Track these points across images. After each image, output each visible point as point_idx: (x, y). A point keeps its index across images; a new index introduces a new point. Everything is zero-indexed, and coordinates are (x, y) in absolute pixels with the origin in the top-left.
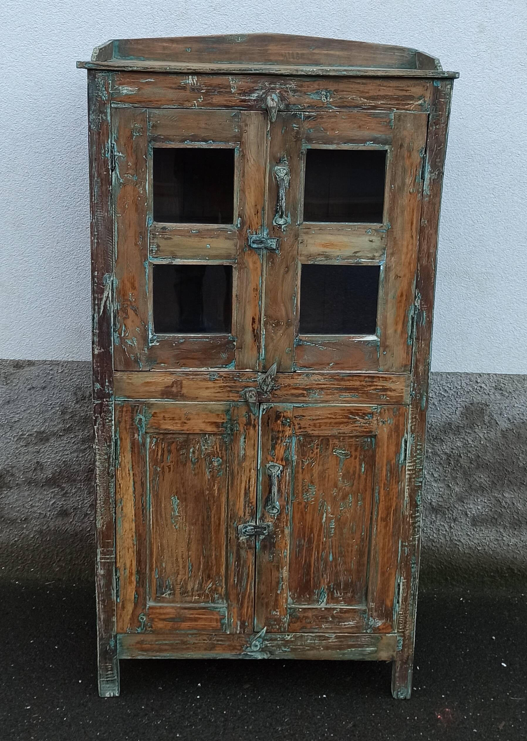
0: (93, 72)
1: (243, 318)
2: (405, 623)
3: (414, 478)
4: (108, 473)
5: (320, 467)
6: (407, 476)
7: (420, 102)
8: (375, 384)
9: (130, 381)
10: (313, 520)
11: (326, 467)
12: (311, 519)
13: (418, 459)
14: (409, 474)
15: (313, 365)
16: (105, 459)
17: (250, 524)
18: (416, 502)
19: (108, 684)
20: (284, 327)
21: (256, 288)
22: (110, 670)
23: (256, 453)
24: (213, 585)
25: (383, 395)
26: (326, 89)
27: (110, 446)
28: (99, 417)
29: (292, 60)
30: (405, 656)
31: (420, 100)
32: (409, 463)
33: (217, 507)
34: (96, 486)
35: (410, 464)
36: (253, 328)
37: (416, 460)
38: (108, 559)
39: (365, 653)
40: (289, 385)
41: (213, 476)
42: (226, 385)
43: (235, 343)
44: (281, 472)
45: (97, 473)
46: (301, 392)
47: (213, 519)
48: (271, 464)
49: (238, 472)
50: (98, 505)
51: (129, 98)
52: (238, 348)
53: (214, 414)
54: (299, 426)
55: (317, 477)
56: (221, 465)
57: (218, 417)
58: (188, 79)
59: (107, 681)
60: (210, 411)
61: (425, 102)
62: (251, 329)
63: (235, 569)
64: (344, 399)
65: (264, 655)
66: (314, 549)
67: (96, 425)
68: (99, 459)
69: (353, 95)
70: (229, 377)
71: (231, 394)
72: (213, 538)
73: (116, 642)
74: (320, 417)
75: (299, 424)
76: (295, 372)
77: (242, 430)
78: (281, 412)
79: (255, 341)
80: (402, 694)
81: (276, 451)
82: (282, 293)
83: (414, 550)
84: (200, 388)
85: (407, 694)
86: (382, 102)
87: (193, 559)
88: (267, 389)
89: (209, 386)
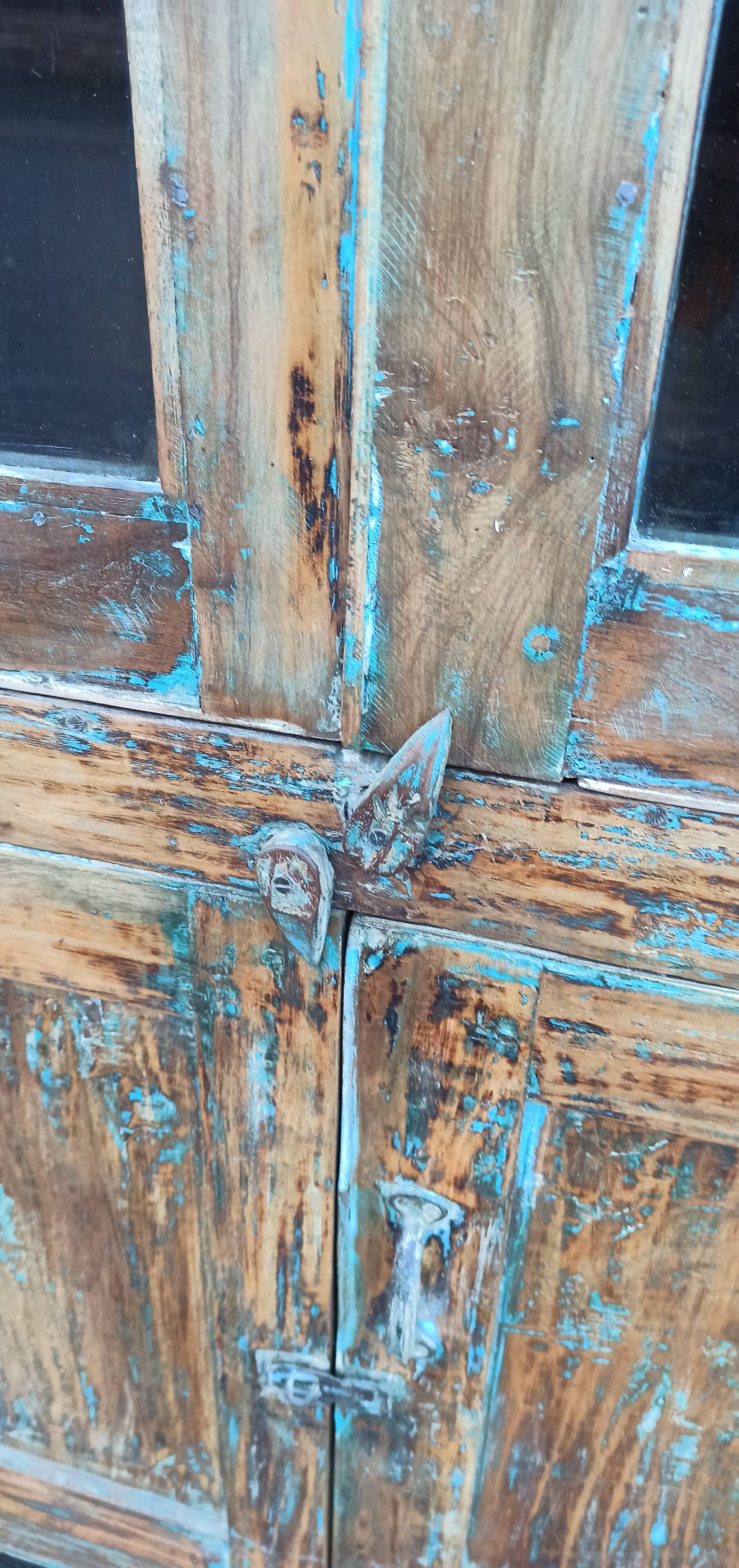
1: (222, 369)
5: (665, 1253)
10: (594, 1411)
11: (694, 1256)
12: (584, 1408)
15: (703, 759)
17: (306, 1357)
20: (521, 470)
21: (310, 109)
23: (329, 1129)
24: (178, 1462)
33: (169, 1259)
36: (298, 453)
40: (527, 855)
41: (139, 1155)
42: (152, 786)
43: (185, 547)
44: (454, 1228)
46: (597, 901)
47: (155, 1294)
48: (401, 1186)
49: (244, 1180)
52: (206, 583)
53: (104, 921)
54: (568, 1067)
55: (640, 1284)
56: (173, 1123)
57: (127, 936)
60: (83, 904)
62: (286, 462)
63: (248, 1462)
66: (586, 1493)
70: (164, 749)
71: (184, 841)
72: (164, 1347)
74: (699, 1056)
75: (563, 1059)
76: (571, 781)
77: (255, 1020)
78: (464, 984)
79: (317, 547)
81: (433, 1143)
82: (525, 172)
84: (16, 782)
87: (98, 1378)
88: (380, 860)
89: (62, 777)
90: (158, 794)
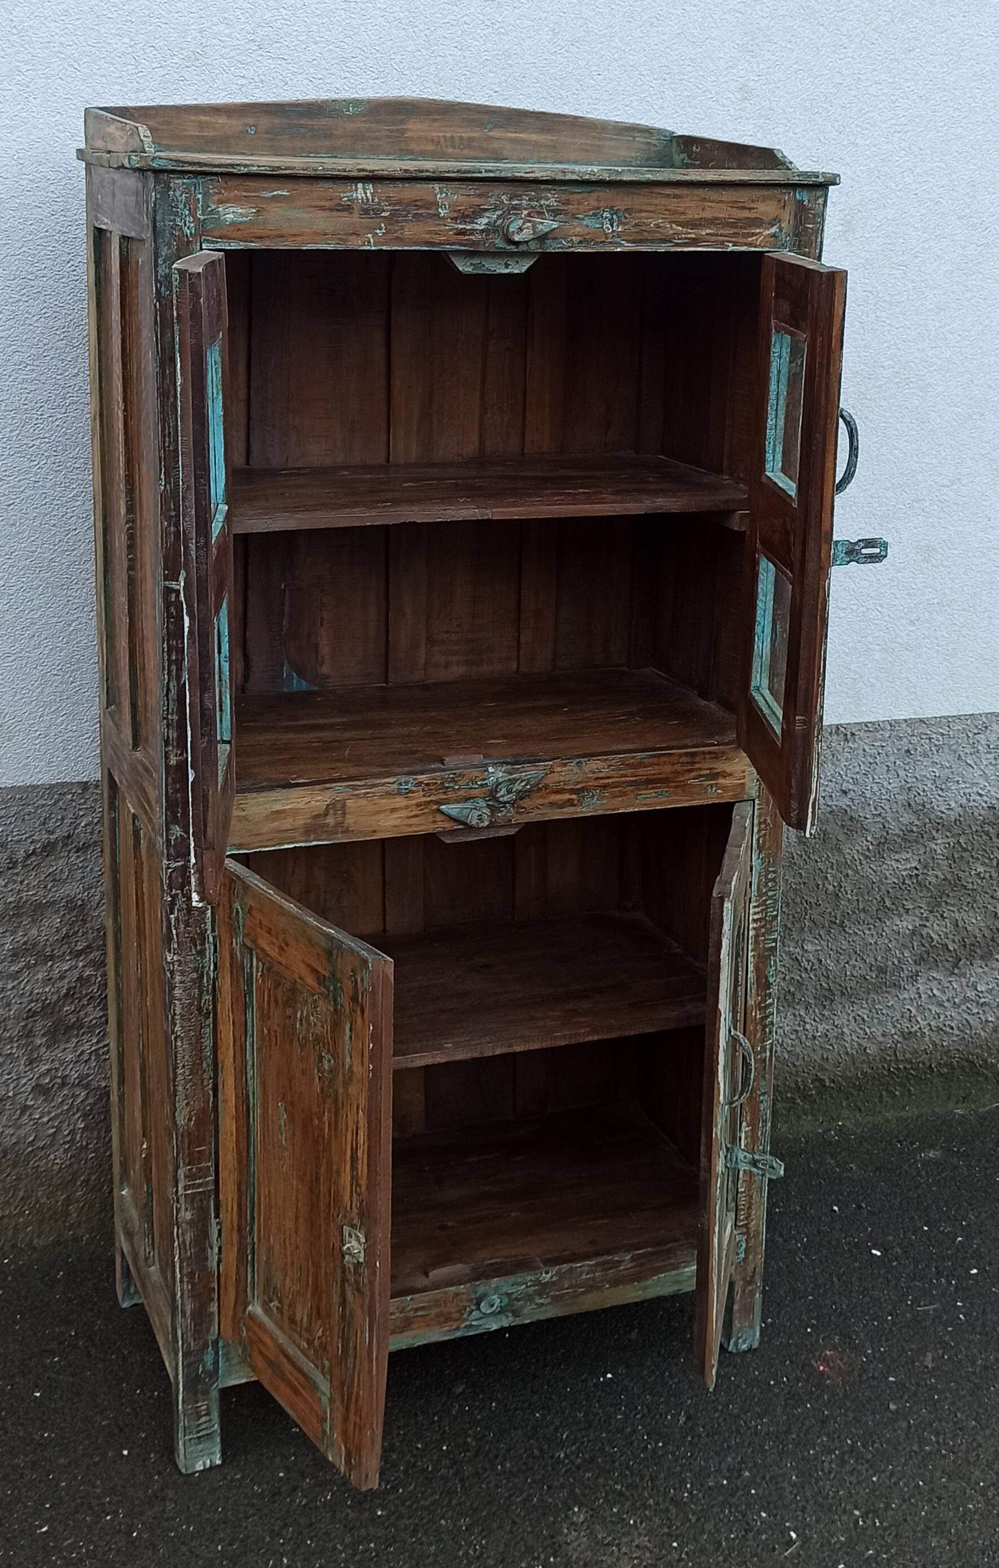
0: (165, 177)
2: (750, 1208)
3: (763, 935)
4: (200, 1009)
6: (752, 933)
7: (773, 230)
8: (697, 766)
9: (243, 813)
13: (770, 898)
14: (754, 929)
16: (193, 980)
18: (766, 978)
19: (200, 1443)
22: (205, 1415)
25: (712, 786)
26: (612, 208)
27: (202, 953)
28: (180, 896)
29: (450, 150)
30: (750, 1269)
31: (773, 226)
32: (755, 907)
34: (175, 1038)
35: (757, 910)
37: (766, 900)
38: (200, 1185)
39: (681, 1278)
40: (547, 786)
42: (429, 799)
45: (178, 1012)
46: (567, 796)
50: (180, 1078)
51: (239, 230)
58: (356, 190)
59: (199, 1438)
61: (781, 230)
64: (644, 802)
65: (501, 1320)
67: (172, 913)
68: (181, 982)
69: (658, 219)
70: (434, 784)
71: (438, 817)
73: (217, 1353)
80: (744, 1342)
83: (764, 1068)
84: (379, 812)
85: (753, 1340)
86: (709, 231)
89: (397, 805)
90: (431, 801)
